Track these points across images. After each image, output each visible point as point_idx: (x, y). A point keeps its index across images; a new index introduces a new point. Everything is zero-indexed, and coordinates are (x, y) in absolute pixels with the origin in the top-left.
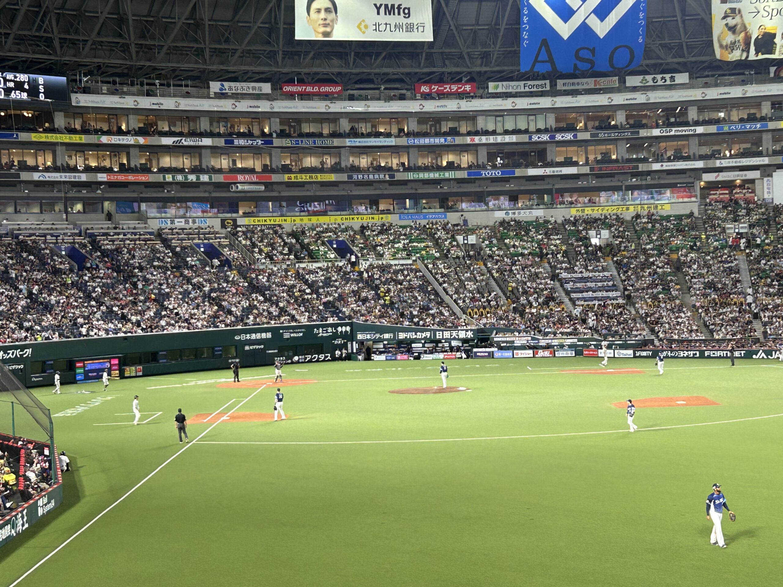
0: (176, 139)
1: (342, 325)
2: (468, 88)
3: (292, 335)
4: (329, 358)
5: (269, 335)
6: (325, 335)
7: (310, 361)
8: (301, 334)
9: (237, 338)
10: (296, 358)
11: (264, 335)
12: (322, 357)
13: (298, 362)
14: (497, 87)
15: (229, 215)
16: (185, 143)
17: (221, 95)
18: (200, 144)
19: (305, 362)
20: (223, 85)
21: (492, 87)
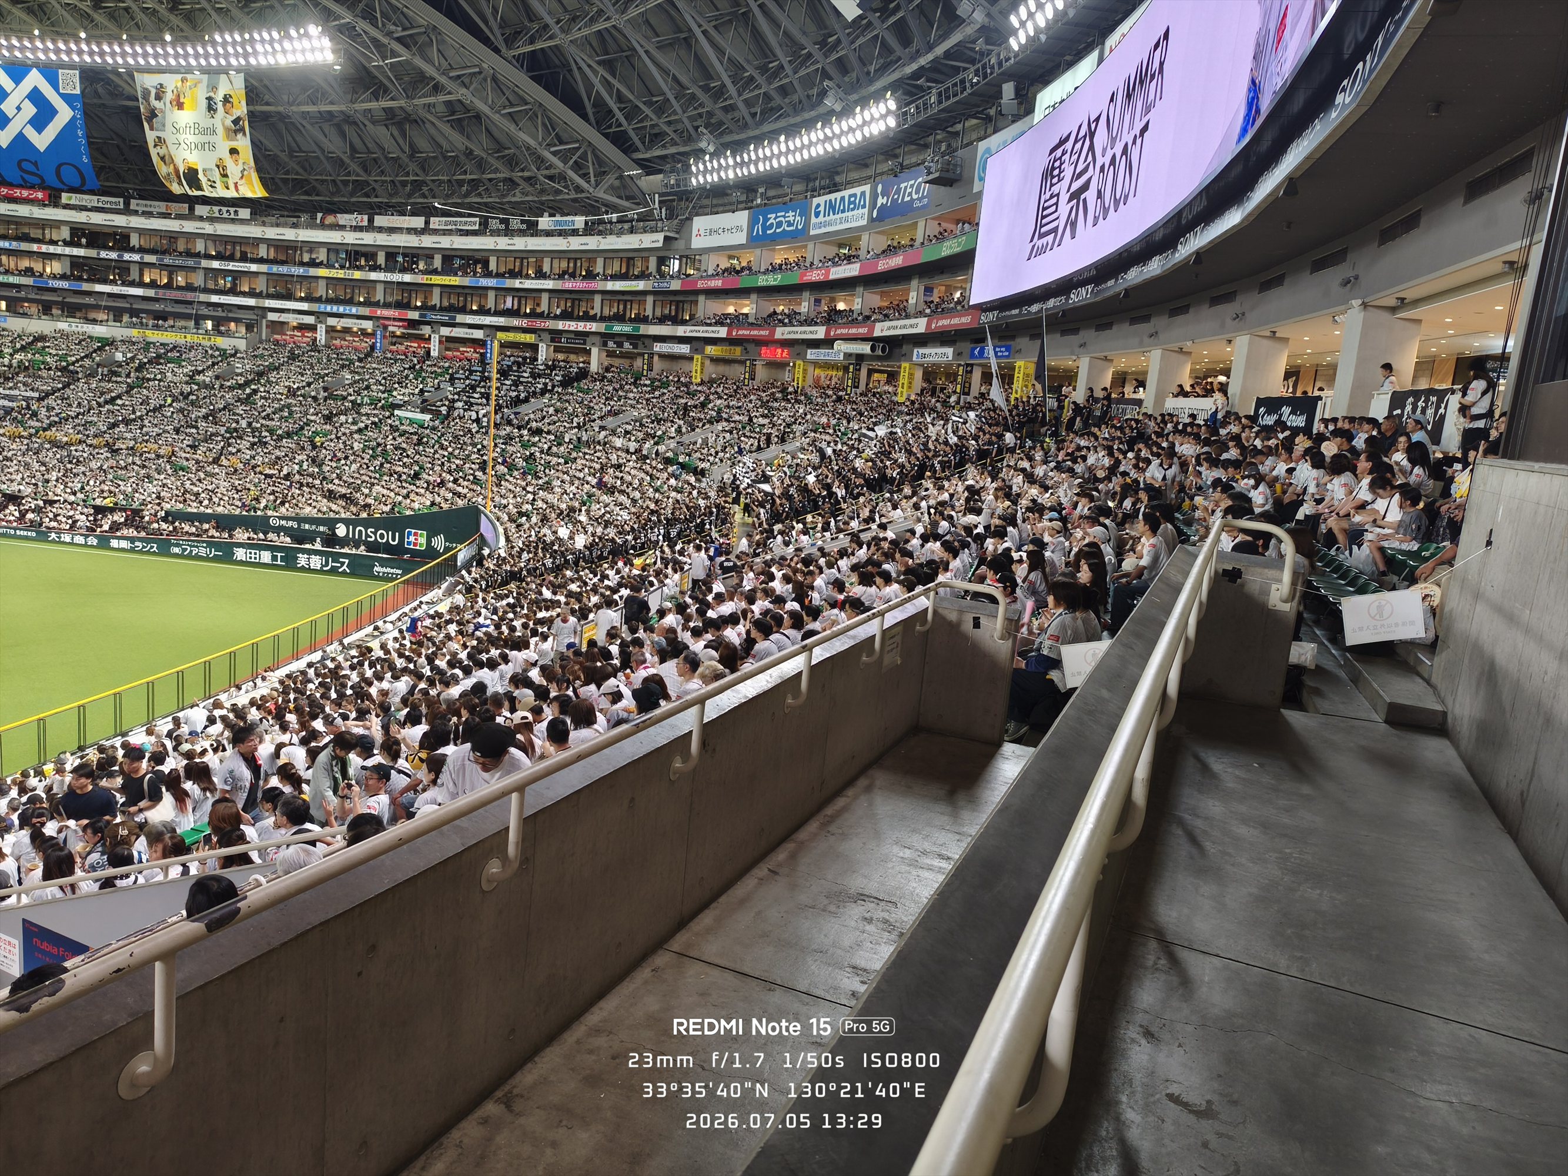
2: (40, 195)
14: (70, 198)
21: (65, 198)
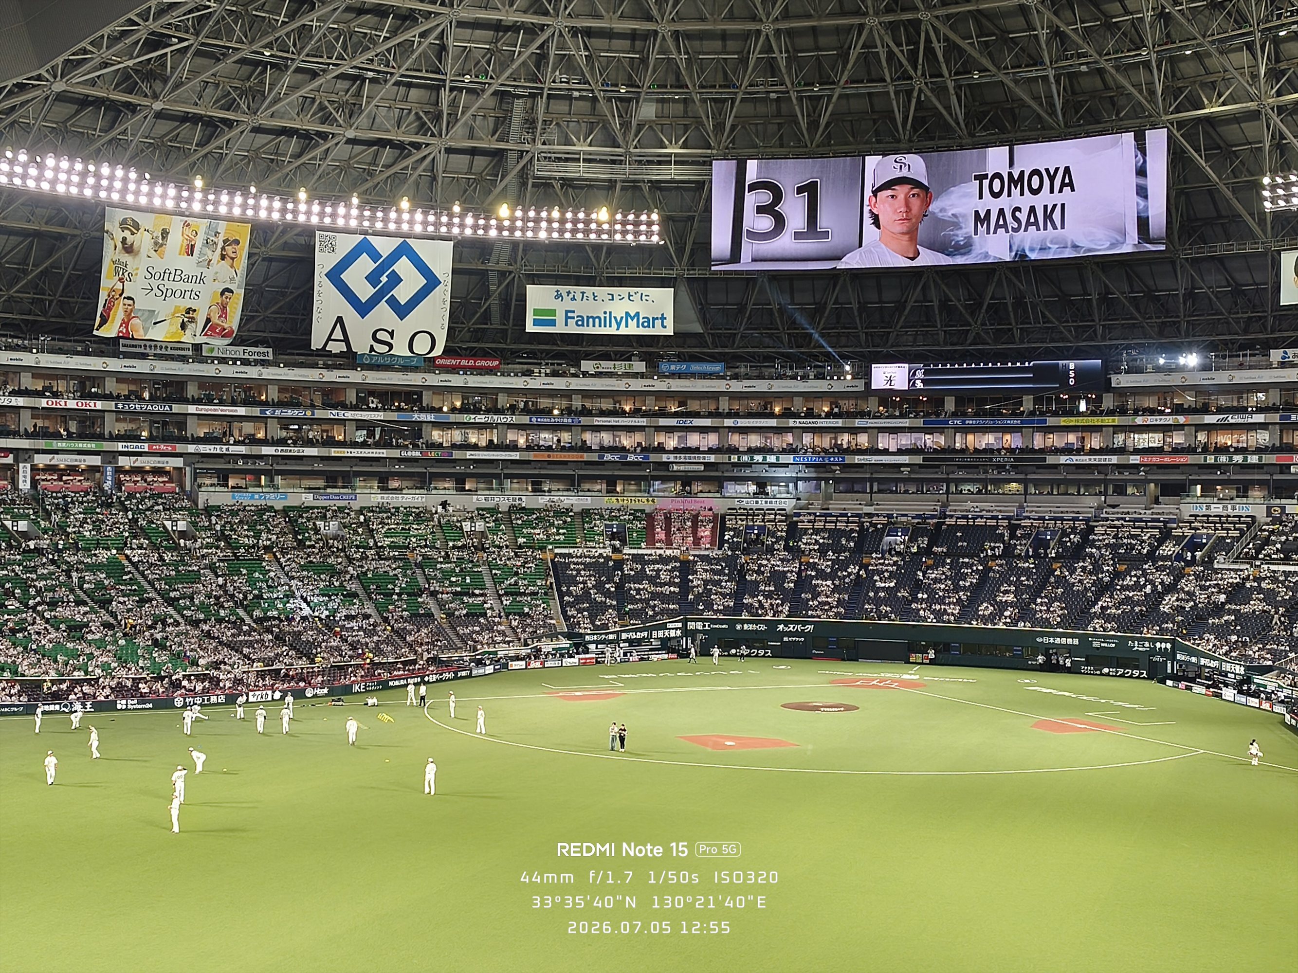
0: (1221, 417)
1: (1161, 641)
3: (1103, 645)
4: (1144, 675)
5: (1076, 642)
6: (1140, 649)
7: (1122, 676)
8: (1114, 645)
9: (1039, 640)
10: (1106, 670)
11: (1070, 641)
12: (1136, 673)
13: (1108, 675)
15: (1278, 501)
16: (1232, 421)
17: (1283, 365)
18: (1250, 421)
19: (1116, 676)
20: (1286, 353)
